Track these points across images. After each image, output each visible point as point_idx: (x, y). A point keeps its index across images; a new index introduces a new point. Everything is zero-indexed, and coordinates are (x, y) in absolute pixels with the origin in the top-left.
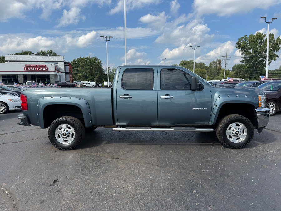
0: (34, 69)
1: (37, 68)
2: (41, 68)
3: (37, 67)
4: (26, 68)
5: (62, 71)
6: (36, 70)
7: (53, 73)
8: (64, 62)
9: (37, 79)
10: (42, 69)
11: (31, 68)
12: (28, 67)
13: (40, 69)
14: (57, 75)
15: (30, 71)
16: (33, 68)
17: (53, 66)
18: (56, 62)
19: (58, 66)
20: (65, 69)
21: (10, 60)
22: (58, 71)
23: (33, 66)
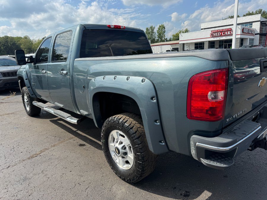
0: (219, 34)
1: (223, 33)
3: (223, 31)
4: (212, 34)
5: (256, 33)
6: (221, 36)
7: (239, 36)
8: (261, 22)
10: (227, 33)
11: (216, 33)
12: (214, 32)
13: (225, 33)
14: (247, 38)
15: (215, 37)
16: (219, 33)
17: (239, 28)
18: (251, 23)
19: (251, 27)
20: (260, 30)
21: (205, 28)
22: (248, 33)
23: (218, 31)
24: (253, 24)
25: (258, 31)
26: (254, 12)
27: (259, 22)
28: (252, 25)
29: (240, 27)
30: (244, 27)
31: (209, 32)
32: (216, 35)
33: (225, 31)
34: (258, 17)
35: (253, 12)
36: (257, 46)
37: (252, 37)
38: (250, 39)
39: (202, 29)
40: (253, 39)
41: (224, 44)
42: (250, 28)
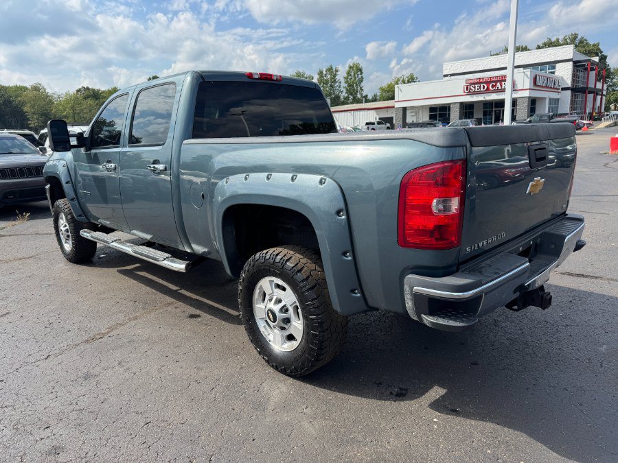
0: (484, 87)
1: (491, 84)
2: (498, 84)
3: (491, 82)
4: (467, 88)
5: (563, 86)
6: (488, 91)
7: (526, 94)
9: (495, 111)
10: (501, 86)
11: (476, 86)
12: (471, 84)
13: (496, 85)
14: (545, 98)
15: (475, 93)
16: (482, 85)
17: (527, 75)
18: (552, 64)
19: (553, 73)
20: (573, 81)
21: (452, 72)
22: (547, 87)
23: (481, 80)
24: (558, 66)
25: (569, 83)
26: (561, 38)
27: (571, 63)
28: (554, 68)
29: (529, 74)
30: (538, 72)
31: (461, 82)
32: (476, 90)
33: (496, 82)
34: (568, 52)
35: (558, 40)
36: (567, 114)
37: (554, 95)
38: (550, 99)
39: (445, 76)
40: (558, 99)
41: (494, 109)
42: (551, 75)
